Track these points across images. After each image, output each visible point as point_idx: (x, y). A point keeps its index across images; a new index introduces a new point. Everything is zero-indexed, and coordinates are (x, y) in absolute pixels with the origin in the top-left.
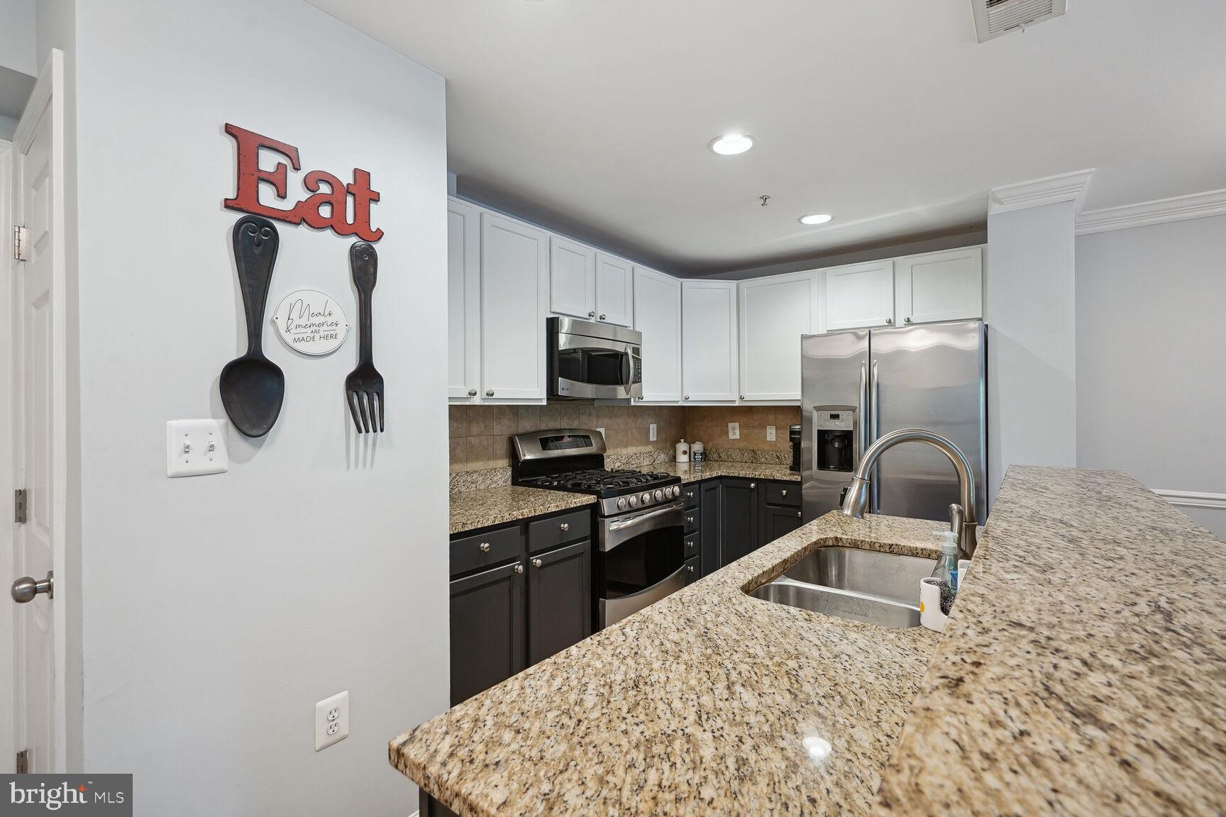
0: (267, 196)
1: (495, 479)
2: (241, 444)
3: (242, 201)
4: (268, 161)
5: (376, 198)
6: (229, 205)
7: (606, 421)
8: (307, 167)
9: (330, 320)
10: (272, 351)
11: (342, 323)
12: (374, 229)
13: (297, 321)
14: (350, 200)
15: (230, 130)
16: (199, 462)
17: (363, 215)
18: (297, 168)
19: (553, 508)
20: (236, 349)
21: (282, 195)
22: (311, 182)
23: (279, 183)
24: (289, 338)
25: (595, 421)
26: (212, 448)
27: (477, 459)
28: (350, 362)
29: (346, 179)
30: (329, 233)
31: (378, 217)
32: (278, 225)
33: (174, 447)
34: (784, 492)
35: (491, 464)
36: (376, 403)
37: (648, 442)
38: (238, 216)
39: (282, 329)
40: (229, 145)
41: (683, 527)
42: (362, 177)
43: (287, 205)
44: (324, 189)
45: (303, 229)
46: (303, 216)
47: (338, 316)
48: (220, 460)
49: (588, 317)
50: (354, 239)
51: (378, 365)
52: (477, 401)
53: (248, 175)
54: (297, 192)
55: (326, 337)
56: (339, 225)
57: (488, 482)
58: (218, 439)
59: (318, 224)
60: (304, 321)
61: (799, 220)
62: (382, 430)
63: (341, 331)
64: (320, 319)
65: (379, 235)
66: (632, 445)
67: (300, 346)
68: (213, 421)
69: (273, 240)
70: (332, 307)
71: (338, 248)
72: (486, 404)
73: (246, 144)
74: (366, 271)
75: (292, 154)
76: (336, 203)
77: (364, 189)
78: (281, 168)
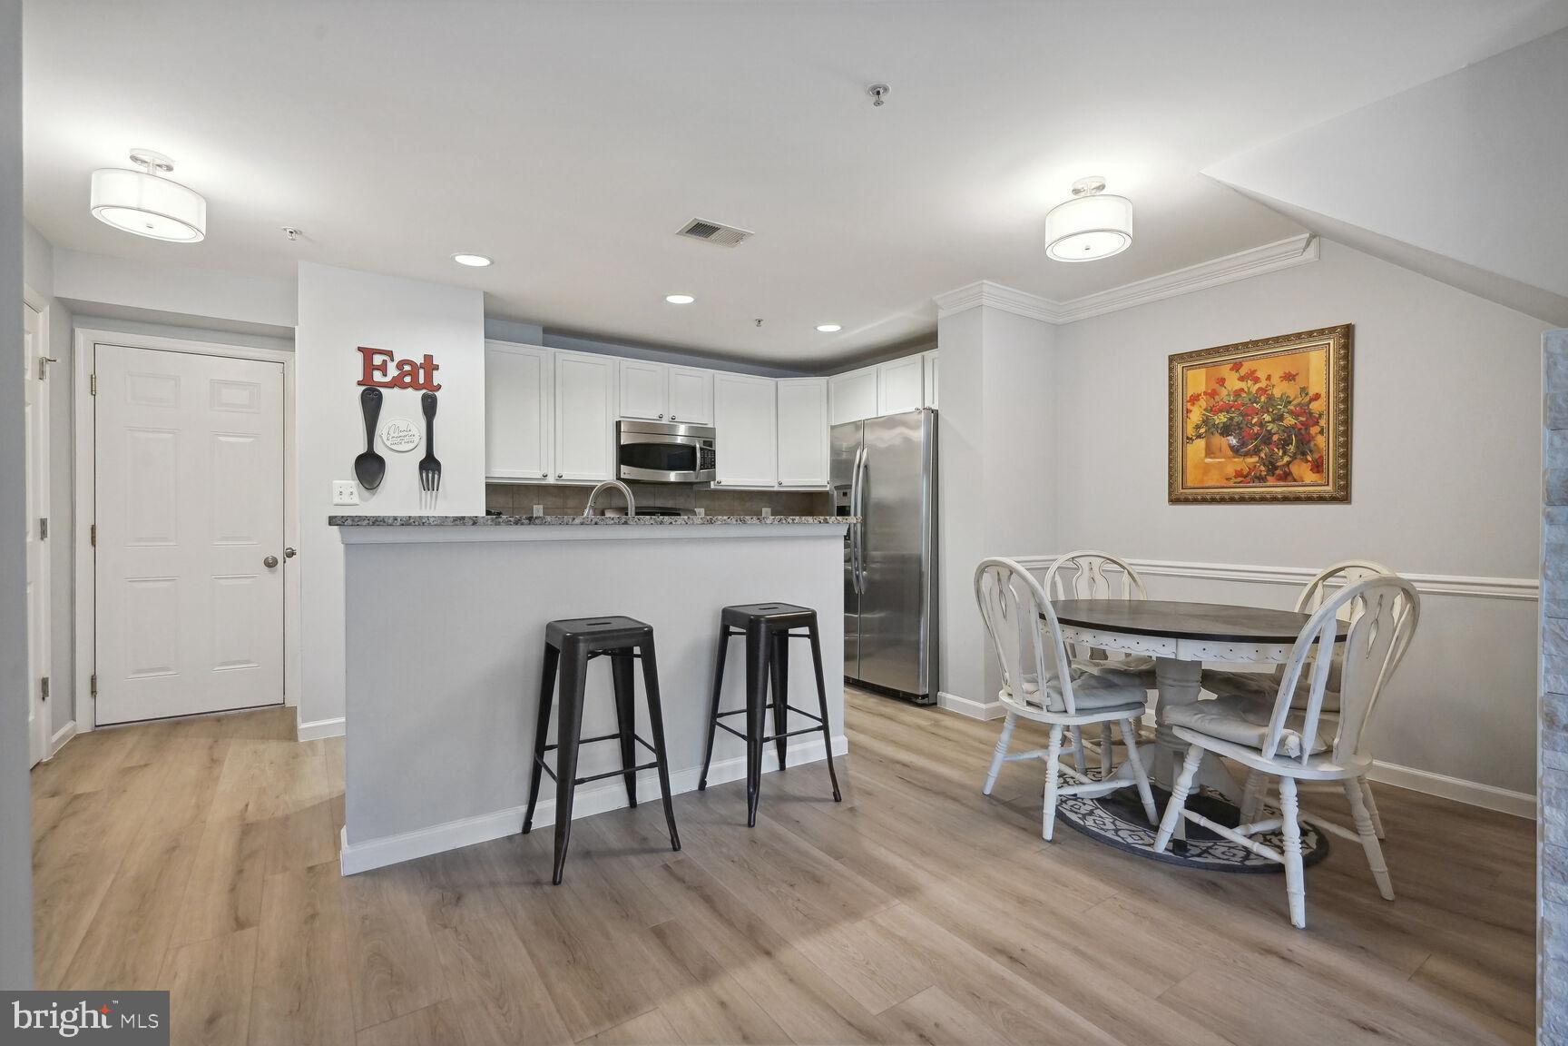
0: (377, 376)
2: (366, 493)
3: (367, 381)
4: (378, 360)
5: (437, 368)
6: (360, 383)
8: (397, 358)
9: (410, 433)
10: (379, 450)
11: (417, 435)
12: (435, 384)
13: (392, 435)
14: (422, 372)
15: (360, 349)
16: (346, 499)
17: (429, 377)
18: (393, 360)
20: (361, 450)
21: (385, 375)
22: (400, 365)
23: (383, 368)
24: (388, 443)
25: (693, 503)
26: (352, 493)
28: (421, 455)
29: (419, 360)
30: (410, 390)
31: (437, 378)
32: (381, 390)
33: (336, 492)
36: (436, 476)
38: (363, 388)
40: (360, 356)
42: (428, 358)
43: (388, 379)
44: (407, 368)
45: (396, 390)
46: (397, 383)
47: (414, 431)
48: (355, 499)
49: (657, 419)
50: (424, 391)
51: (437, 455)
53: (369, 367)
54: (393, 371)
55: (408, 442)
56: (415, 385)
58: (354, 490)
59: (404, 386)
60: (396, 435)
63: (416, 439)
64: (405, 433)
65: (439, 387)
67: (394, 447)
68: (351, 482)
69: (380, 396)
71: (415, 397)
72: (560, 483)
73: (368, 354)
74: (430, 407)
75: (390, 354)
76: (414, 374)
77: (430, 365)
78: (385, 361)
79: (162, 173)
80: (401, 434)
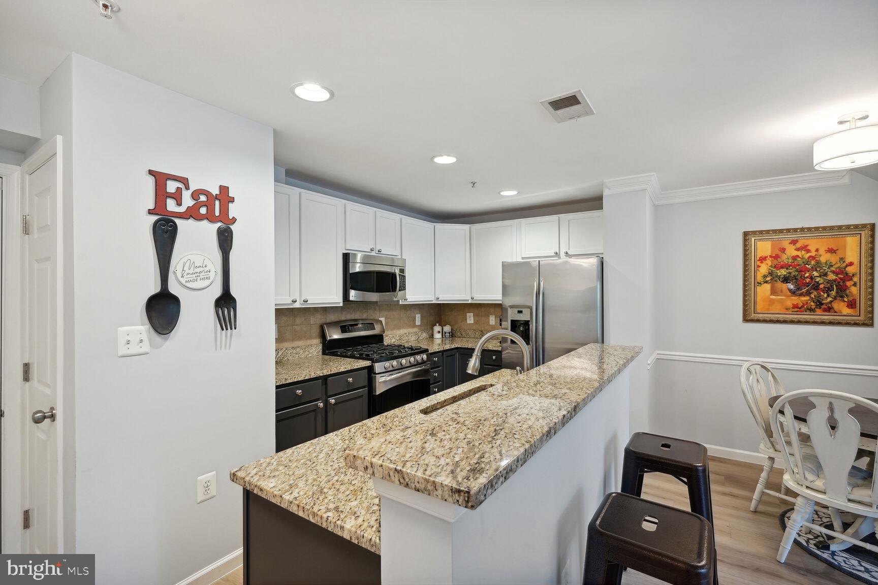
0: (171, 205)
1: (311, 351)
2: (157, 338)
3: (159, 208)
4: (171, 187)
5: (232, 200)
6: (150, 212)
7: (386, 313)
8: (193, 188)
9: (206, 269)
10: (173, 288)
11: (213, 270)
12: (231, 218)
13: (187, 271)
14: (217, 203)
15: (151, 172)
16: (134, 349)
17: (225, 210)
18: (187, 188)
19: (342, 369)
20: (154, 288)
21: (179, 204)
22: (195, 195)
23: (177, 197)
24: (183, 281)
25: (378, 314)
26: (141, 341)
27: (300, 339)
28: (217, 292)
29: (215, 191)
30: (205, 222)
31: (234, 210)
32: (177, 221)
33: (122, 340)
34: (494, 357)
35: (309, 342)
36: (232, 314)
37: (414, 326)
38: (155, 218)
39: (179, 275)
40: (151, 180)
41: (429, 379)
42: (224, 189)
43: (182, 209)
44: (203, 198)
45: (191, 221)
46: (192, 214)
47: (210, 267)
48: (146, 347)
49: (370, 251)
50: (219, 224)
51: (234, 292)
52: (297, 305)
53: (161, 194)
54: (188, 201)
55: (203, 279)
56: (210, 218)
57: (307, 353)
58: (145, 337)
59: (199, 218)
60: (191, 271)
61: (499, 193)
62: (235, 329)
63: (212, 275)
64: (201, 269)
65: (234, 220)
66: (404, 328)
67: (189, 285)
68: (141, 327)
69: (175, 227)
70: (207, 262)
71: (211, 230)
72: (303, 307)
73: (160, 179)
74: (225, 240)
75: (185, 181)
76: (209, 205)
78: (179, 190)
80: (198, 270)
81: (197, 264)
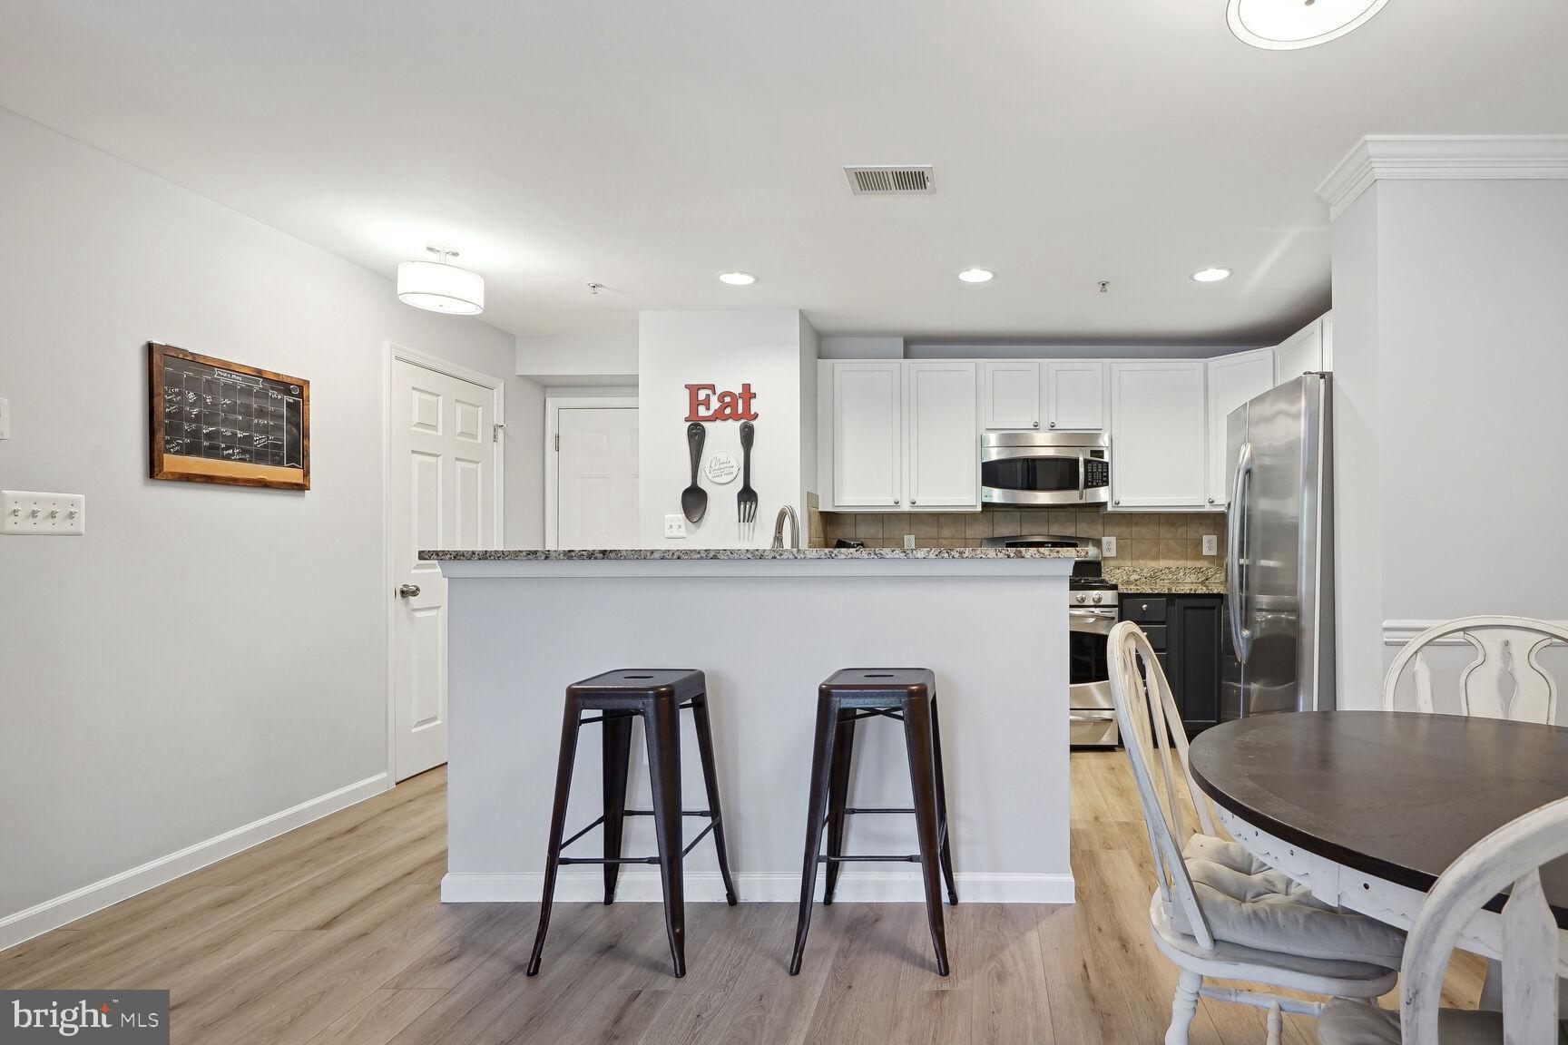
0: (702, 411)
2: (691, 527)
4: (702, 395)
5: (754, 396)
6: (687, 420)
7: (1117, 530)
8: (719, 391)
9: (730, 465)
10: (702, 484)
11: (736, 466)
13: (714, 467)
14: (740, 401)
15: (687, 386)
16: (675, 533)
17: (747, 406)
20: (688, 485)
21: (708, 409)
22: (722, 397)
23: (707, 403)
24: (710, 476)
25: (1100, 528)
26: (679, 527)
28: (740, 485)
29: (738, 390)
30: (730, 421)
31: (755, 406)
32: (702, 423)
33: (667, 525)
36: (753, 507)
37: (1198, 555)
38: (689, 424)
39: (707, 471)
42: (747, 387)
43: (710, 413)
44: (727, 399)
45: (718, 422)
46: (718, 416)
47: (734, 463)
48: (683, 533)
49: (1033, 427)
50: (743, 421)
51: (754, 486)
53: (695, 403)
54: (715, 404)
55: (728, 474)
56: (735, 416)
58: (682, 524)
59: (725, 418)
60: (717, 467)
63: (735, 471)
64: (726, 465)
65: (756, 416)
66: (1165, 557)
67: (715, 480)
68: (678, 516)
69: (704, 431)
70: (731, 458)
71: (734, 427)
74: (747, 437)
75: (712, 387)
76: (734, 405)
77: (748, 394)
78: (708, 396)
79: (450, 259)
80: (722, 466)
81: (722, 461)
